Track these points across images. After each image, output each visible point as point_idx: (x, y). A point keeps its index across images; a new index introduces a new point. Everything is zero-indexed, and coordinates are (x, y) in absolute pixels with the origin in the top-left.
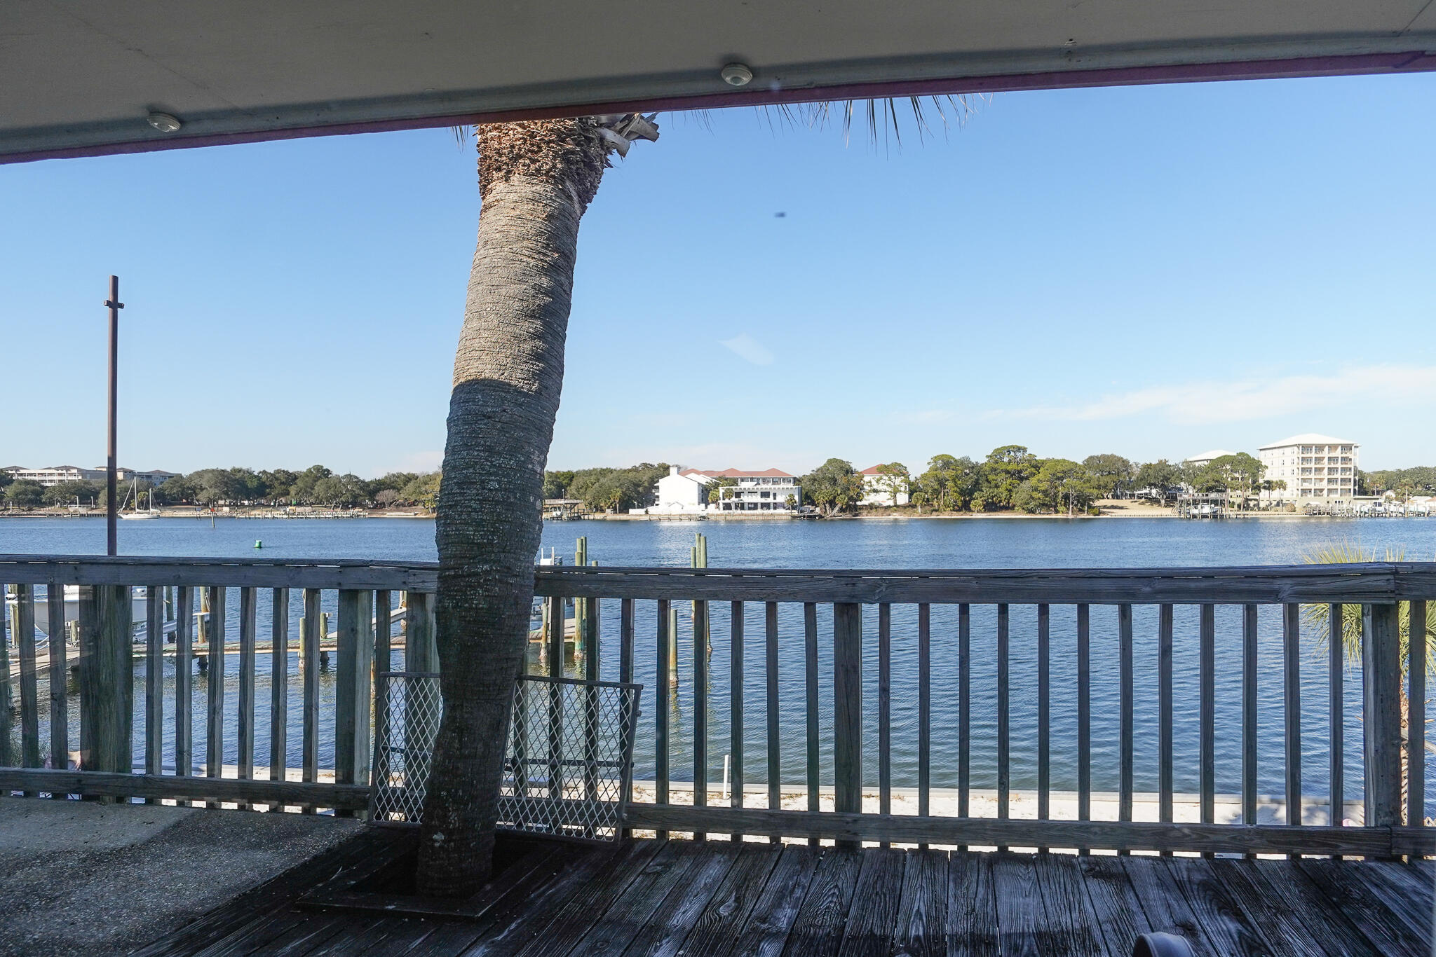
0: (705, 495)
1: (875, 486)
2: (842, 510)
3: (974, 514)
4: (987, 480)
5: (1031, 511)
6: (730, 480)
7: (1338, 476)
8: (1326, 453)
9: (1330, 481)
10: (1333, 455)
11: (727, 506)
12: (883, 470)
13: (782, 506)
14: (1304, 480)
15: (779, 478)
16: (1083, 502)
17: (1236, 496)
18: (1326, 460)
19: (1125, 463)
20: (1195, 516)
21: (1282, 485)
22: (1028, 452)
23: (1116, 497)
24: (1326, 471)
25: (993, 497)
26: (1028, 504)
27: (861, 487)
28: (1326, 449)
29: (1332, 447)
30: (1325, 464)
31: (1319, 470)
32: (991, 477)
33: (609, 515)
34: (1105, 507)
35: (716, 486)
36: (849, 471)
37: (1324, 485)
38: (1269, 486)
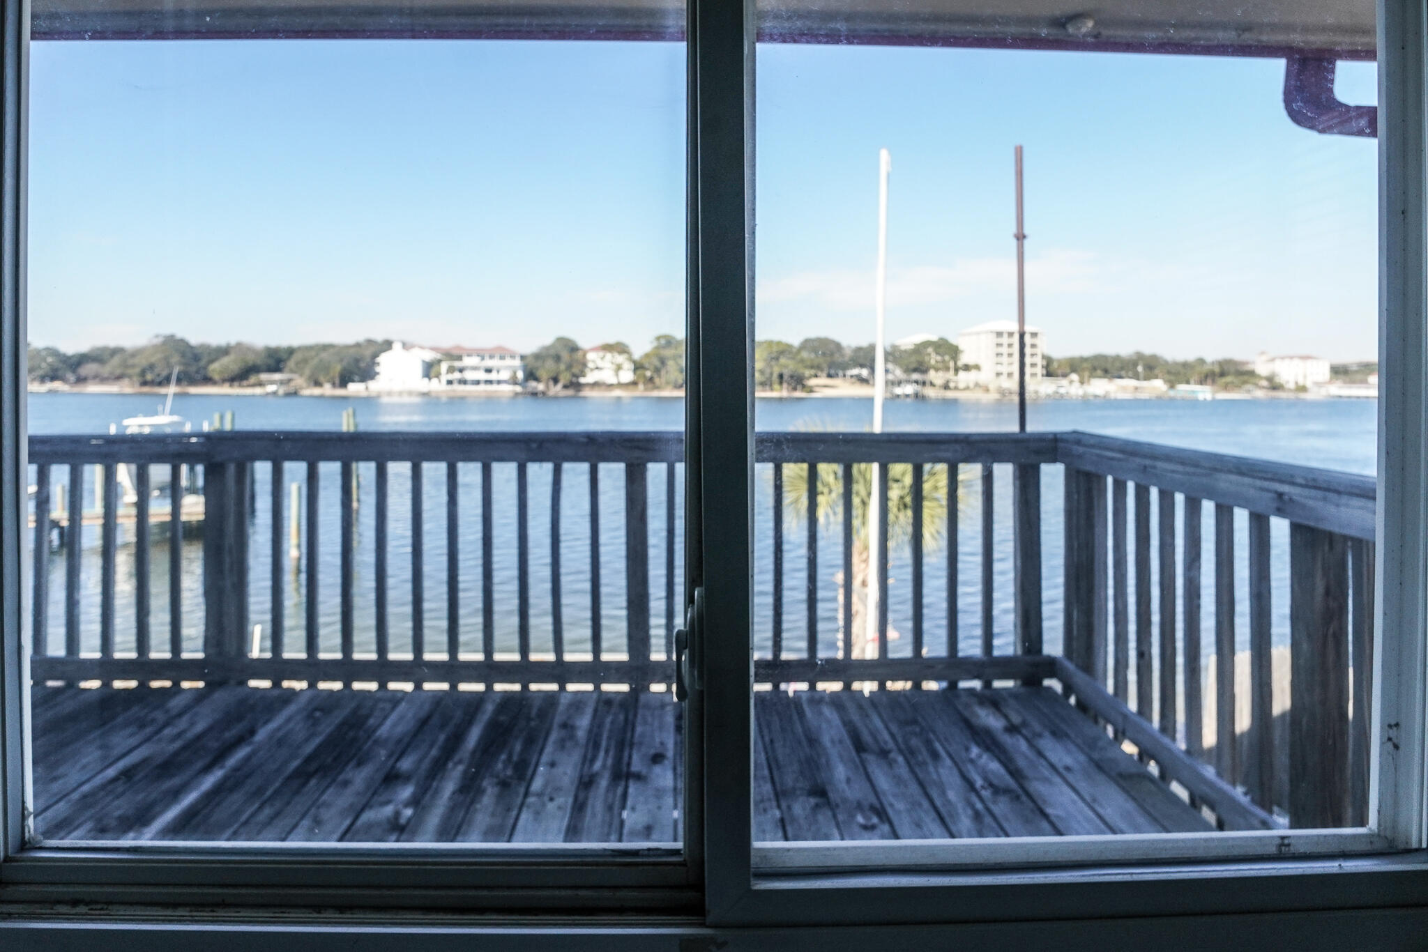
0: (430, 370)
1: (600, 364)
2: (565, 387)
6: (453, 355)
7: (1027, 360)
11: (450, 382)
12: (608, 348)
13: (505, 382)
14: (997, 363)
15: (503, 353)
16: (798, 381)
17: (936, 377)
18: (1016, 346)
19: (838, 346)
20: (898, 396)
21: (977, 367)
23: (829, 376)
24: (1016, 356)
27: (584, 365)
28: (1017, 335)
30: (1015, 350)
31: (1010, 355)
33: (328, 390)
34: (818, 386)
35: (439, 361)
36: (574, 349)
37: (1014, 368)
38: (967, 368)
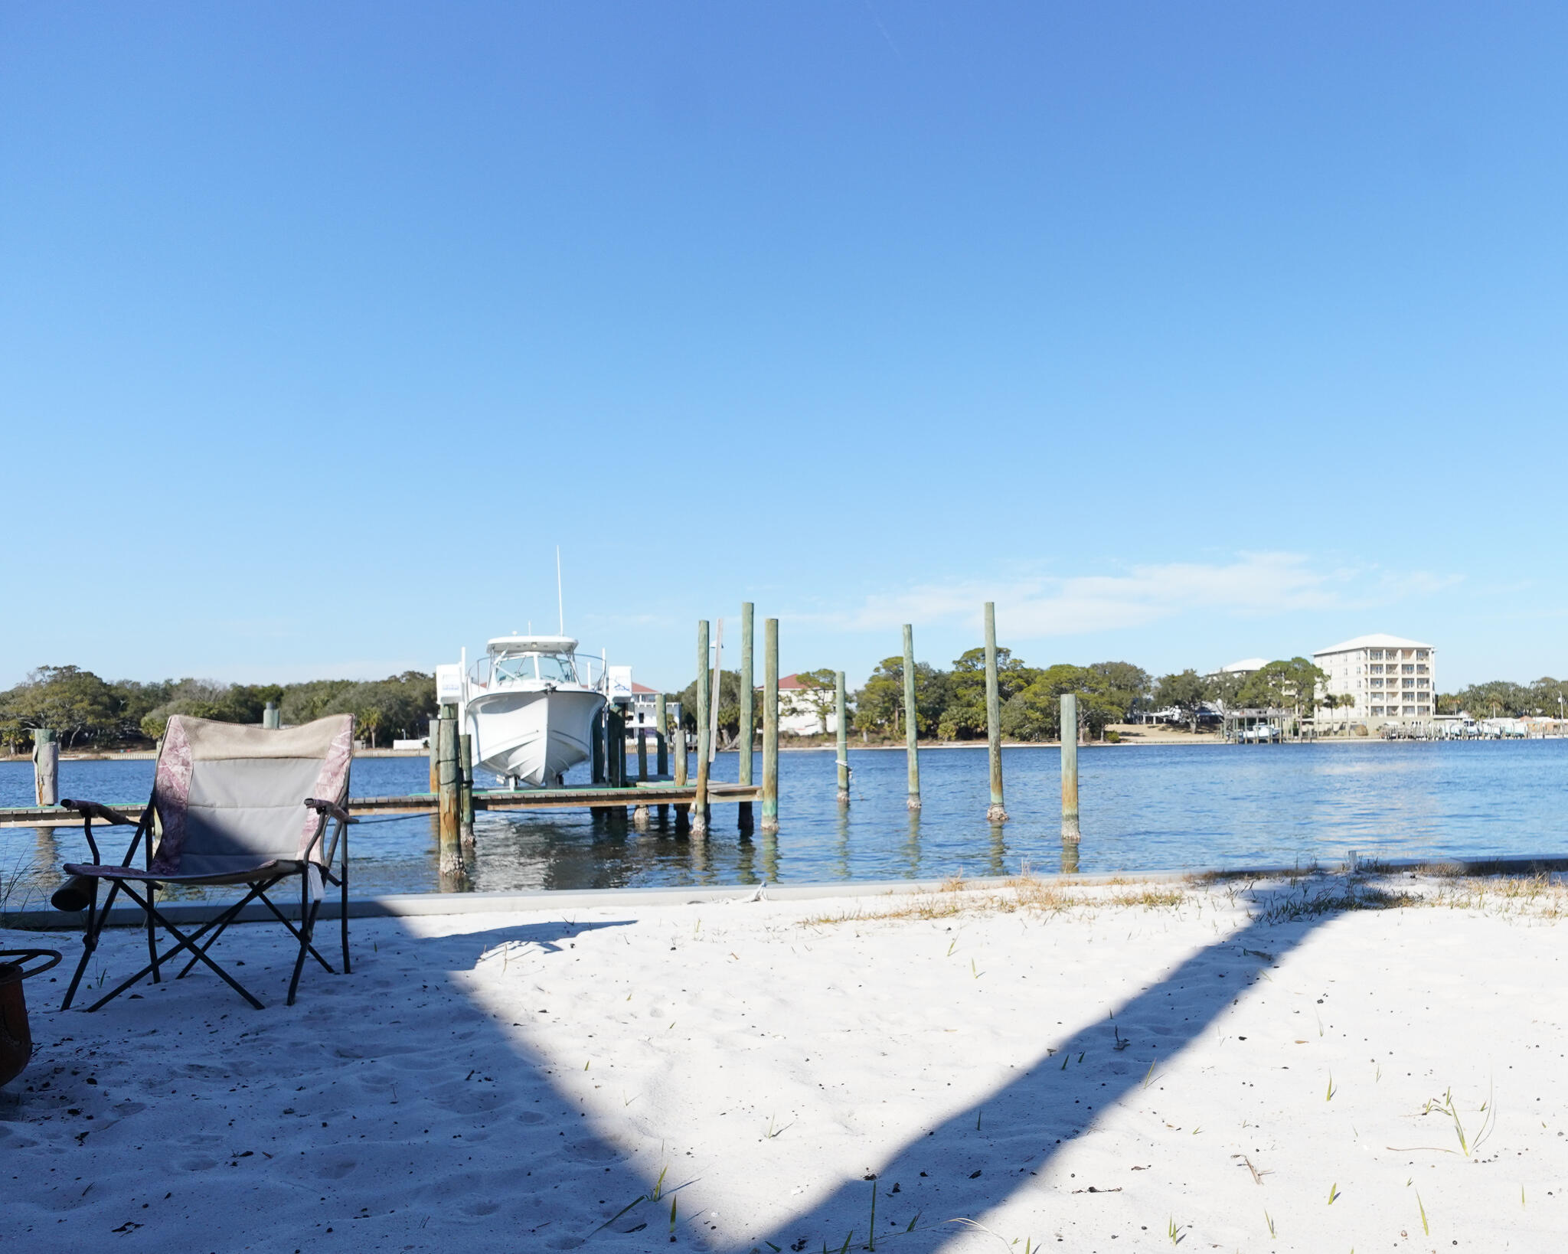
1: (796, 704)
3: (944, 743)
4: (956, 696)
5: (1023, 738)
7: (1414, 689)
8: (1399, 660)
9: (1405, 695)
10: (1407, 662)
12: (806, 680)
14: (1374, 694)
16: (1097, 724)
18: (1399, 668)
19: (1143, 672)
20: (1250, 741)
21: (1348, 701)
22: (1013, 656)
23: (1128, 721)
24: (1399, 683)
25: (967, 720)
26: (1022, 727)
28: (1399, 653)
29: (1407, 652)
30: (1399, 674)
31: (1392, 681)
32: (960, 691)
37: (1398, 701)
38: (1332, 702)
